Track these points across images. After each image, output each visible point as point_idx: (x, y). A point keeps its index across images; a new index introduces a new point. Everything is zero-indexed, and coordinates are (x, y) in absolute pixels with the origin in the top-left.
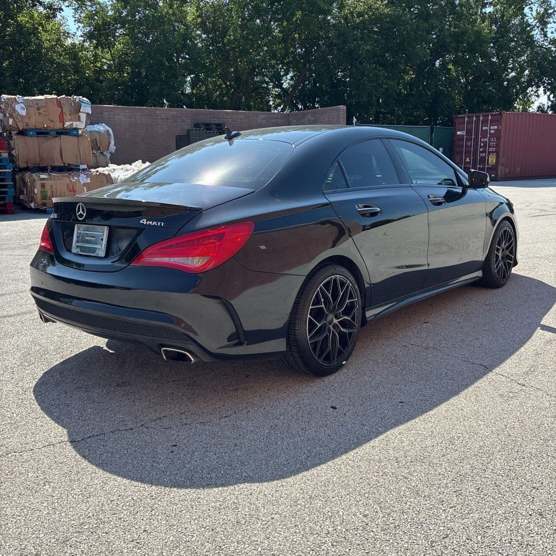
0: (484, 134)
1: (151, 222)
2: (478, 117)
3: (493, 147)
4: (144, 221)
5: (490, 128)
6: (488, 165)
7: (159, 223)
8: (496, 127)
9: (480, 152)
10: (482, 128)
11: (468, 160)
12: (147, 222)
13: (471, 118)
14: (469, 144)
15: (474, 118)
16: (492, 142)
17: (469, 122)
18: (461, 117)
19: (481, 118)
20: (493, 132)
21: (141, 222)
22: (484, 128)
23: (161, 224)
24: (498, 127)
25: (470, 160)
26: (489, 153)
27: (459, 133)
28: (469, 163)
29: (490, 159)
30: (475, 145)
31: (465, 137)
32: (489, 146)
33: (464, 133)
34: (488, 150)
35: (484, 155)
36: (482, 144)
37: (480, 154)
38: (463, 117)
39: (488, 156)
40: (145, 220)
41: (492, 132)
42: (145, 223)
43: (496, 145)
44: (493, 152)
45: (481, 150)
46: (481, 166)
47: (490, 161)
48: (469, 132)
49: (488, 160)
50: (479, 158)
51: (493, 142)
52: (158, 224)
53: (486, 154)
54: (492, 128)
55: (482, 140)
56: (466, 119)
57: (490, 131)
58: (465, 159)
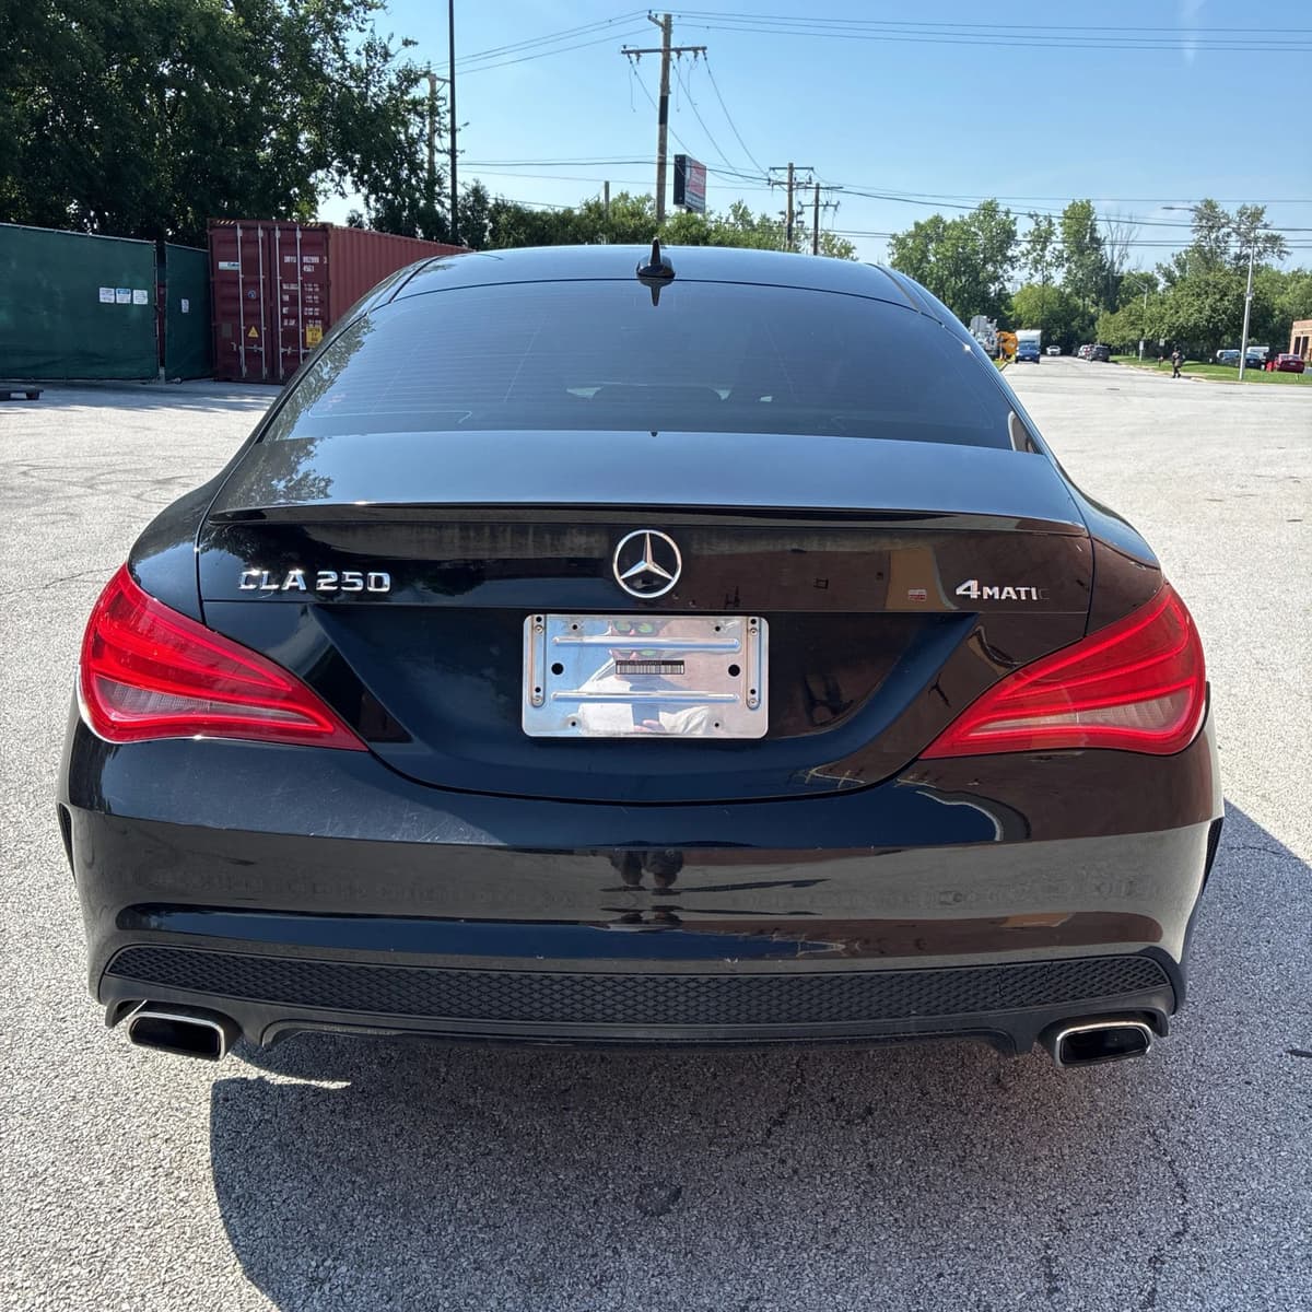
0: (290, 273)
1: (996, 589)
2: (269, 232)
3: (313, 305)
4: (968, 589)
5: (301, 260)
6: (305, 347)
7: (1023, 590)
8: (316, 260)
9: (284, 316)
10: (282, 259)
11: (253, 333)
12: (980, 589)
13: (252, 232)
14: (252, 294)
15: (260, 233)
16: (310, 293)
17: (249, 241)
18: (224, 227)
19: (278, 234)
20: (309, 270)
21: (960, 591)
22: (287, 259)
23: (1028, 593)
24: (322, 260)
25: (260, 334)
26: (306, 319)
27: (223, 265)
28: (257, 341)
29: (309, 336)
30: (268, 298)
31: (241, 276)
32: (305, 304)
33: (237, 266)
34: (302, 312)
35: (293, 323)
36: (286, 298)
37: (282, 322)
38: (229, 227)
39: (304, 328)
40: (973, 584)
41: (307, 269)
42: (974, 594)
43: (321, 301)
44: (314, 318)
45: (285, 310)
46: (289, 351)
47: (309, 340)
48: (250, 265)
49: (304, 335)
50: (280, 330)
51: (313, 293)
52: (1018, 593)
53: (297, 322)
54: (305, 259)
55: (285, 287)
56: (240, 233)
57: (302, 267)
58: (247, 331)
